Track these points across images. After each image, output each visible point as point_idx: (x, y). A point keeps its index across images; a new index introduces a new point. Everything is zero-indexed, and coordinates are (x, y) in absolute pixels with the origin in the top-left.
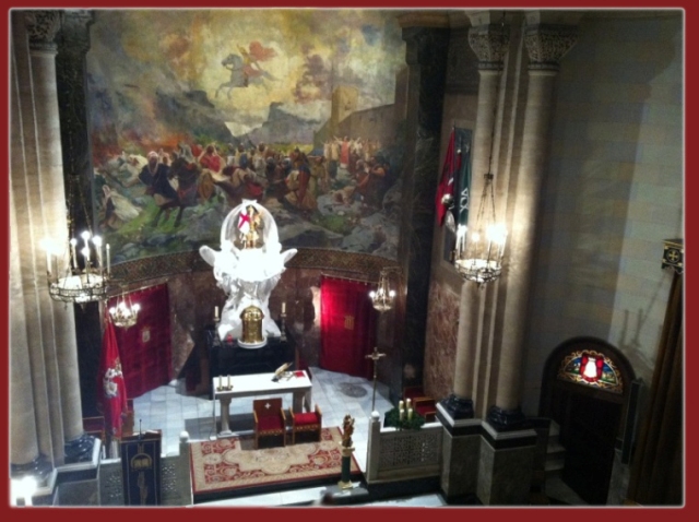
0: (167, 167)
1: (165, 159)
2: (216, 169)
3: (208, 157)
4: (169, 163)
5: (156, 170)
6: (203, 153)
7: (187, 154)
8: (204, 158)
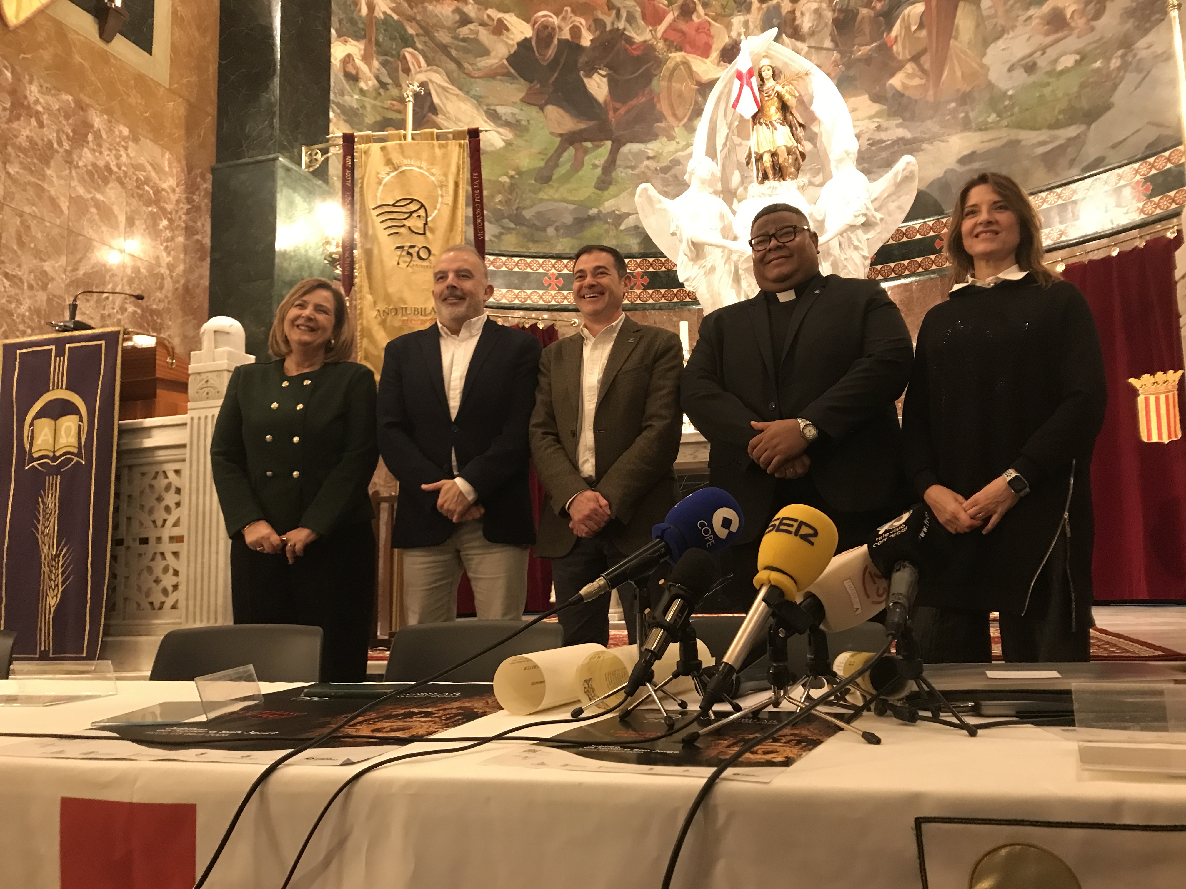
0: (579, 48)
1: (576, 31)
2: (705, 52)
3: (682, 25)
4: (586, 39)
5: (551, 52)
6: (669, 18)
7: (631, 18)
8: (671, 27)
